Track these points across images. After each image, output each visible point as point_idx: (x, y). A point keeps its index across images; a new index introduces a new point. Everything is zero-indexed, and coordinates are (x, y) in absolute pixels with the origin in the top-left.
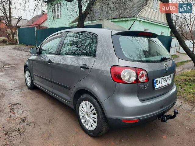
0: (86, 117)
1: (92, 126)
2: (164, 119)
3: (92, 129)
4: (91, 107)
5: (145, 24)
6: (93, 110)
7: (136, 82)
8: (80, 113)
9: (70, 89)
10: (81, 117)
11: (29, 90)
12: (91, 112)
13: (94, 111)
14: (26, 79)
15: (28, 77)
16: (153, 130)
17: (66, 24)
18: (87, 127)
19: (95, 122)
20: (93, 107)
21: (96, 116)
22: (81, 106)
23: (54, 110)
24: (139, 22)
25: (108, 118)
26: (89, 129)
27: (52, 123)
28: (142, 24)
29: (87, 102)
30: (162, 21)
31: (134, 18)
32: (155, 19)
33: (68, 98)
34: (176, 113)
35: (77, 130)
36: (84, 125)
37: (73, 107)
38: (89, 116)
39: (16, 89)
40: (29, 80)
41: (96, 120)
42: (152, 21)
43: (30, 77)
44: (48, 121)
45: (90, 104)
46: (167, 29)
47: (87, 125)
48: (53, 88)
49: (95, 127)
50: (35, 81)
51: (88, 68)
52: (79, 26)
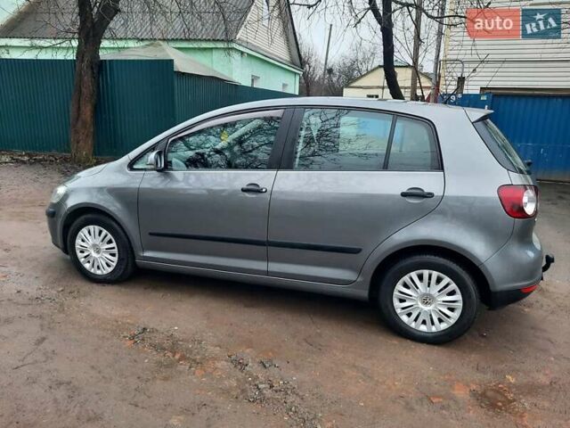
0: (421, 305)
1: (441, 321)
3: (444, 326)
4: (439, 280)
5: (254, 62)
6: (448, 285)
8: (396, 302)
9: (357, 251)
10: (398, 311)
12: (439, 292)
14: (81, 255)
15: (94, 246)
18: (423, 328)
20: (447, 280)
22: (399, 286)
24: (241, 55)
25: (496, 293)
26: (434, 330)
27: (321, 345)
31: (230, 46)
34: (549, 260)
36: (414, 325)
37: (364, 293)
38: (428, 303)
40: (106, 256)
41: (459, 305)
43: (113, 245)
45: (435, 274)
46: (292, 76)
47: (424, 322)
48: (268, 259)
49: (452, 321)
50: (148, 254)
51: (431, 195)
52: (83, 61)
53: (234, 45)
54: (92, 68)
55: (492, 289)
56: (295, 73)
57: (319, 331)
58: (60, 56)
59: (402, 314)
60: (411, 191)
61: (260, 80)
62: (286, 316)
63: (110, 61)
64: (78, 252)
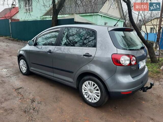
0: (89, 93)
1: (95, 99)
2: (145, 90)
3: (95, 101)
4: (94, 85)
5: (105, 18)
6: (96, 87)
7: (130, 65)
8: (83, 91)
9: (72, 72)
10: (84, 93)
11: (25, 76)
12: (94, 89)
13: (98, 88)
14: (21, 67)
15: (23, 65)
16: (134, 98)
17: (37, 17)
18: (90, 101)
19: (98, 96)
20: (96, 85)
21: (99, 92)
22: (84, 86)
23: (56, 91)
24: (100, 16)
25: (110, 92)
26: (93, 102)
27: (59, 100)
28: (103, 18)
29: (90, 82)
30: (117, 16)
31: (97, 14)
32: (112, 15)
33: (71, 80)
34: (152, 85)
35: (81, 104)
36: (87, 99)
37: (75, 86)
38: (91, 92)
39: (11, 76)
40: (24, 68)
41: (99, 94)
42: (110, 16)
43: (26, 65)
44: (55, 99)
45: (93, 83)
46: (121, 22)
47: (90, 99)
48: (53, 72)
49: (98, 100)
50: (32, 68)
51: (91, 56)
52: (53, 20)
53: (99, 14)
54: (55, 22)
55: (109, 90)
56: (122, 21)
57: (62, 96)
58: (50, 19)
59: (85, 95)
60: (86, 54)
61: (108, 23)
62: (58, 90)
63: (60, 20)
64: (20, 66)
